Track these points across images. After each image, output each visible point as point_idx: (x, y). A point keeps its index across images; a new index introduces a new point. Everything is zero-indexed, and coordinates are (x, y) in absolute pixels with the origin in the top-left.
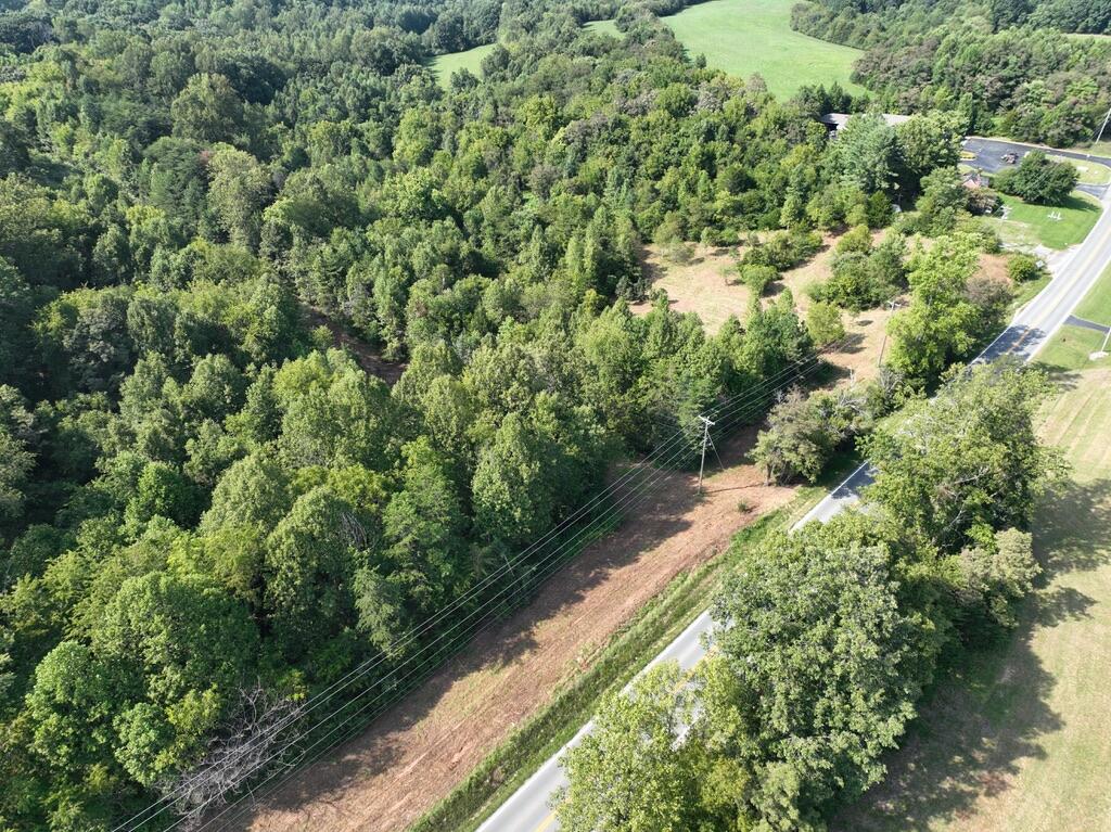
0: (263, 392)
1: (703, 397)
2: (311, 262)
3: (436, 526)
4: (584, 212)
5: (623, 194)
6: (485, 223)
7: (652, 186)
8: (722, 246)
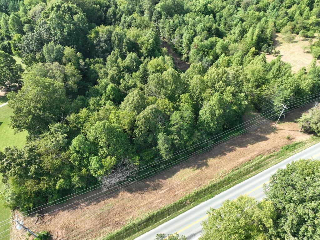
0: (144, 67)
1: (286, 97)
2: (166, 25)
3: (186, 124)
4: (258, 18)
5: (274, 13)
6: (223, 18)
7: (286, 11)
8: (306, 37)
